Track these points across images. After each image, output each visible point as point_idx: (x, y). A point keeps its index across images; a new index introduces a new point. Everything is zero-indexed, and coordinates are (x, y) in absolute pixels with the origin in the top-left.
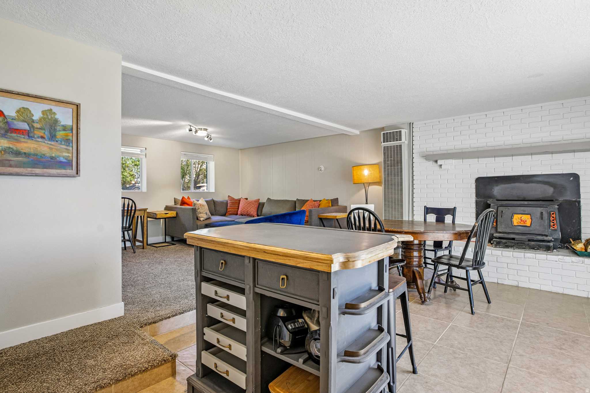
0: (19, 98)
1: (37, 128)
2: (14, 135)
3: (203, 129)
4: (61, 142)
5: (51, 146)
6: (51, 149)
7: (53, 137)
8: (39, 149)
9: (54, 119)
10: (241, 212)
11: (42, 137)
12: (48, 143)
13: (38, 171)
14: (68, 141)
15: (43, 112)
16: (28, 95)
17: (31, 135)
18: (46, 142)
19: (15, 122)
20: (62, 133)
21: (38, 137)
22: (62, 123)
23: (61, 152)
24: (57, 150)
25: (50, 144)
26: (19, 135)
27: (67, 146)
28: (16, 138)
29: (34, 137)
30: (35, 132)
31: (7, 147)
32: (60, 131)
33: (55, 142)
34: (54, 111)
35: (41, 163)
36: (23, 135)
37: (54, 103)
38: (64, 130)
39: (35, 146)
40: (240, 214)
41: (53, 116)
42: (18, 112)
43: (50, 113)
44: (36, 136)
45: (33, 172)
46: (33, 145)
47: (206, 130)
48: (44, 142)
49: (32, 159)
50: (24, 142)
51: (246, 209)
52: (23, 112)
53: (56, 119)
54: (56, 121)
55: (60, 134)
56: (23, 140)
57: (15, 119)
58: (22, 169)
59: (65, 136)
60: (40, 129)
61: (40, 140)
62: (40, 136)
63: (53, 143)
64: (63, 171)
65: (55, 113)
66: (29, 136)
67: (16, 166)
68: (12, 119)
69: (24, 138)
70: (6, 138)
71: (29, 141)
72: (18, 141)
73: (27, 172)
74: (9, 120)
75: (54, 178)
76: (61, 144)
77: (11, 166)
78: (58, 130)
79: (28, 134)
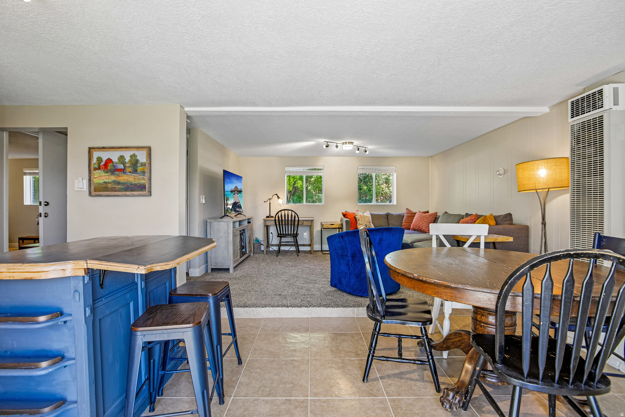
0: (119, 150)
1: (127, 167)
2: (117, 173)
3: (347, 143)
4: (140, 173)
5: (135, 177)
6: (134, 179)
7: (135, 171)
8: (129, 179)
9: (136, 159)
10: (413, 227)
11: (130, 172)
12: (133, 175)
13: (128, 193)
14: (144, 173)
15: (131, 157)
16: (122, 148)
17: (125, 171)
18: (132, 175)
19: (118, 165)
20: (141, 168)
21: (128, 173)
22: (140, 162)
23: (140, 180)
24: (138, 179)
25: (135, 176)
26: (119, 172)
27: (143, 176)
28: (118, 174)
29: (126, 173)
30: (127, 169)
31: (114, 180)
32: (140, 167)
33: (137, 174)
34: (136, 154)
35: (130, 188)
36: (121, 172)
37: (135, 149)
38: (142, 166)
39: (127, 178)
40: (412, 228)
41: (135, 158)
42: (118, 159)
43: (134, 156)
44: (127, 172)
45: (126, 194)
46: (126, 177)
47: (352, 143)
48: (131, 175)
49: (125, 186)
50: (122, 176)
51: (418, 224)
52: (122, 158)
53: (137, 159)
54: (137, 161)
55: (140, 169)
56: (121, 175)
57: (117, 163)
58: (121, 192)
59: (142, 169)
60: (129, 167)
61: (129, 174)
62: (129, 171)
63: (135, 175)
64: (141, 193)
65: (136, 156)
66: (124, 172)
67: (118, 191)
68: (116, 163)
69: (121, 174)
70: (114, 175)
71: (124, 175)
72: (119, 176)
73: (123, 194)
74: (115, 164)
75: (135, 197)
76: (140, 175)
77: (116, 191)
78: (138, 166)
79: (123, 171)
